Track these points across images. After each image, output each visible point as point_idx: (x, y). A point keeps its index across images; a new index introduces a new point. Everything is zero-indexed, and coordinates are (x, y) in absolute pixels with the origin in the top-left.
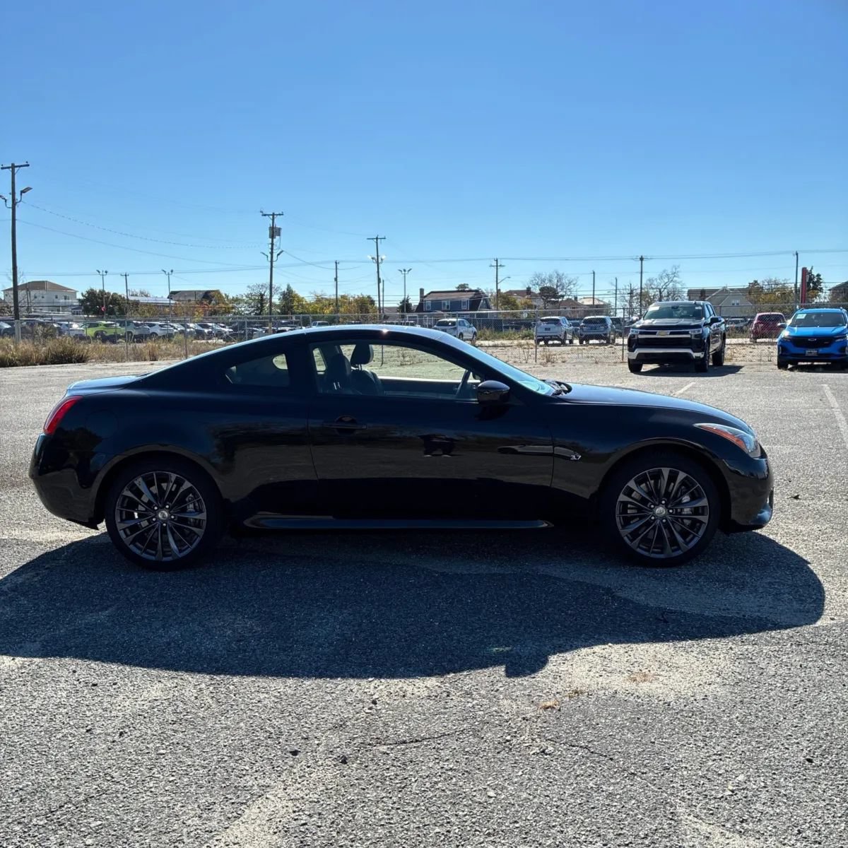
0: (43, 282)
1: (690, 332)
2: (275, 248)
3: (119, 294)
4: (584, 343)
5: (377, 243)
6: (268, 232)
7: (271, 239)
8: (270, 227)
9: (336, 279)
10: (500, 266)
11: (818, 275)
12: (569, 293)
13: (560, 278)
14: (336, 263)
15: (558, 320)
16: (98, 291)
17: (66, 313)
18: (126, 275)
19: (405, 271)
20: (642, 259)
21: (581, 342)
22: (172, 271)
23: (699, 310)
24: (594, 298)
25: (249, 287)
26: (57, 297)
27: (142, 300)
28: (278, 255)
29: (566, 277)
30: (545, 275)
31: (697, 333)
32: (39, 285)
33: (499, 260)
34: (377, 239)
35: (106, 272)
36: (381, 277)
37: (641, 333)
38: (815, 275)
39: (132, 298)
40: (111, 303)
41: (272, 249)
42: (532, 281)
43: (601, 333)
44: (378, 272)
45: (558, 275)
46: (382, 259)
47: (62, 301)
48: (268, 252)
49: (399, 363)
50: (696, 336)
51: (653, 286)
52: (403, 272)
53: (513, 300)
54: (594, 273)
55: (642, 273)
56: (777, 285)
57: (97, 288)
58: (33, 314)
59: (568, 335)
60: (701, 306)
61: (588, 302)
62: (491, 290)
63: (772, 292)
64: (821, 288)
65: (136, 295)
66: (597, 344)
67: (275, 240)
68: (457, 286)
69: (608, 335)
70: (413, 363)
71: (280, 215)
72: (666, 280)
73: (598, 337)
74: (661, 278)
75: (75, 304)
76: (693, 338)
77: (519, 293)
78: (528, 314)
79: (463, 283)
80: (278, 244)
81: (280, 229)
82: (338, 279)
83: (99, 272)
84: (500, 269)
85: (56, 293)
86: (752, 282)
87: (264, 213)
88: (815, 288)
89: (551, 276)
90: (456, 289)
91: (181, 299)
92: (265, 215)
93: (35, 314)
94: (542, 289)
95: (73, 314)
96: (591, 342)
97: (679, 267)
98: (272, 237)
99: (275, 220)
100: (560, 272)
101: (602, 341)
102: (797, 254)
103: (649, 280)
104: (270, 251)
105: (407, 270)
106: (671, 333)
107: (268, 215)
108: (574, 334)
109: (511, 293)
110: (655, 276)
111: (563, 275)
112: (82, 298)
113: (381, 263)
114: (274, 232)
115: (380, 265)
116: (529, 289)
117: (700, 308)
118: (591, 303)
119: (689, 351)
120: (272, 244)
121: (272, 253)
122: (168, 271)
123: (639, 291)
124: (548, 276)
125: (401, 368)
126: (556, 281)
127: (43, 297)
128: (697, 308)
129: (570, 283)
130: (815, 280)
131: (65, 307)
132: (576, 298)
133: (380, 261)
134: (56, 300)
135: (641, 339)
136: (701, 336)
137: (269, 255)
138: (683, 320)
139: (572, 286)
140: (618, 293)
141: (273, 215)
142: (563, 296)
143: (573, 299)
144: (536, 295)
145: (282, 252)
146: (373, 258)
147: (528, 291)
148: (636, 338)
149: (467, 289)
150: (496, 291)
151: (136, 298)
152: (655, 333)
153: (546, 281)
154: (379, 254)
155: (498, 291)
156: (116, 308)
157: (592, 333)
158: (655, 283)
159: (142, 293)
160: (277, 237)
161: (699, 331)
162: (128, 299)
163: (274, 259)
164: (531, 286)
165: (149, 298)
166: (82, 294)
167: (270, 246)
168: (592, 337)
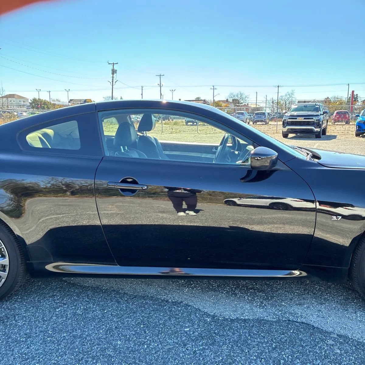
0: (14, 94)
1: (314, 118)
2: (114, 79)
3: (47, 100)
4: (255, 124)
5: (160, 77)
6: (111, 72)
7: (112, 75)
8: (112, 70)
9: (142, 94)
10: (215, 89)
11: (357, 95)
12: (245, 102)
13: (241, 95)
14: (142, 87)
15: (243, 113)
16: (37, 99)
17: (24, 109)
18: (49, 92)
19: (172, 90)
20: (278, 87)
21: (253, 124)
22: (69, 90)
23: (317, 107)
24: (256, 104)
25: (104, 98)
26: (20, 101)
27: (57, 103)
28: (116, 82)
29: (244, 94)
30: (235, 94)
31: (317, 119)
32: (12, 96)
33: (214, 86)
34: (160, 75)
35: (40, 90)
36: (161, 93)
37: (289, 119)
38: (355, 94)
39: (53, 102)
40: (43, 104)
41: (113, 79)
42: (229, 96)
43: (263, 119)
44: (161, 91)
45: (241, 93)
46: (162, 85)
47: (22, 103)
48: (111, 81)
49: (170, 132)
50: (316, 120)
51: (282, 99)
52: (172, 91)
53: (220, 104)
54: (257, 93)
55: (278, 93)
56: (338, 99)
57: (37, 98)
58: (9, 108)
59: (247, 120)
60: (319, 105)
61: (253, 106)
62: (211, 100)
63: (335, 102)
64: (358, 101)
65: (55, 101)
66: (261, 124)
67: (114, 75)
68: (196, 98)
69: (266, 120)
70: (177, 132)
71: (116, 64)
72: (288, 96)
73: (262, 121)
74: (286, 95)
75: (28, 104)
76: (315, 121)
77: (223, 101)
78: (227, 111)
79: (198, 97)
80: (116, 77)
81: (116, 70)
82: (143, 94)
83: (37, 90)
84: (215, 90)
85: (20, 100)
86: (326, 97)
87: (109, 63)
88: (355, 101)
89: (238, 94)
90: (195, 100)
91: (74, 103)
92: (110, 64)
93: (11, 109)
94: (233, 100)
95: (27, 109)
96: (258, 123)
97: (294, 90)
98: (113, 74)
99: (114, 66)
100: (242, 92)
101: (263, 123)
102: (349, 85)
103: (281, 96)
104: (112, 80)
105: (174, 90)
106: (304, 119)
107: (111, 64)
108: (250, 119)
109: (219, 101)
110: (283, 94)
111: (243, 93)
112: (31, 102)
113: (162, 87)
114: (114, 72)
115: (161, 87)
116: (227, 100)
117: (318, 106)
118: (255, 106)
119: (313, 128)
120: (113, 77)
121: (113, 81)
122: (68, 90)
123: (277, 101)
124: (236, 94)
125: (171, 135)
126: (240, 96)
127: (14, 101)
128: (316, 106)
129: (246, 97)
130: (355, 97)
131: (24, 105)
132: (248, 104)
133: (161, 85)
134: (20, 103)
135: (289, 121)
136: (319, 120)
137: (112, 82)
138: (310, 112)
139: (246, 99)
140: (267, 101)
141: (113, 64)
142: (242, 103)
143: (247, 104)
144: (231, 103)
145: (117, 81)
146: (158, 84)
147: (227, 101)
148: (287, 121)
149: (200, 99)
150: (213, 100)
151: (55, 102)
152: (296, 119)
153: (236, 96)
154: (161, 83)
155: (214, 100)
156: (46, 106)
157: (259, 119)
158: (283, 98)
159: (57, 100)
160: (115, 74)
161: (318, 118)
162: (51, 103)
163: (114, 84)
164: (228, 98)
165: (60, 102)
166: (31, 100)
167: (112, 78)
168: (258, 121)
